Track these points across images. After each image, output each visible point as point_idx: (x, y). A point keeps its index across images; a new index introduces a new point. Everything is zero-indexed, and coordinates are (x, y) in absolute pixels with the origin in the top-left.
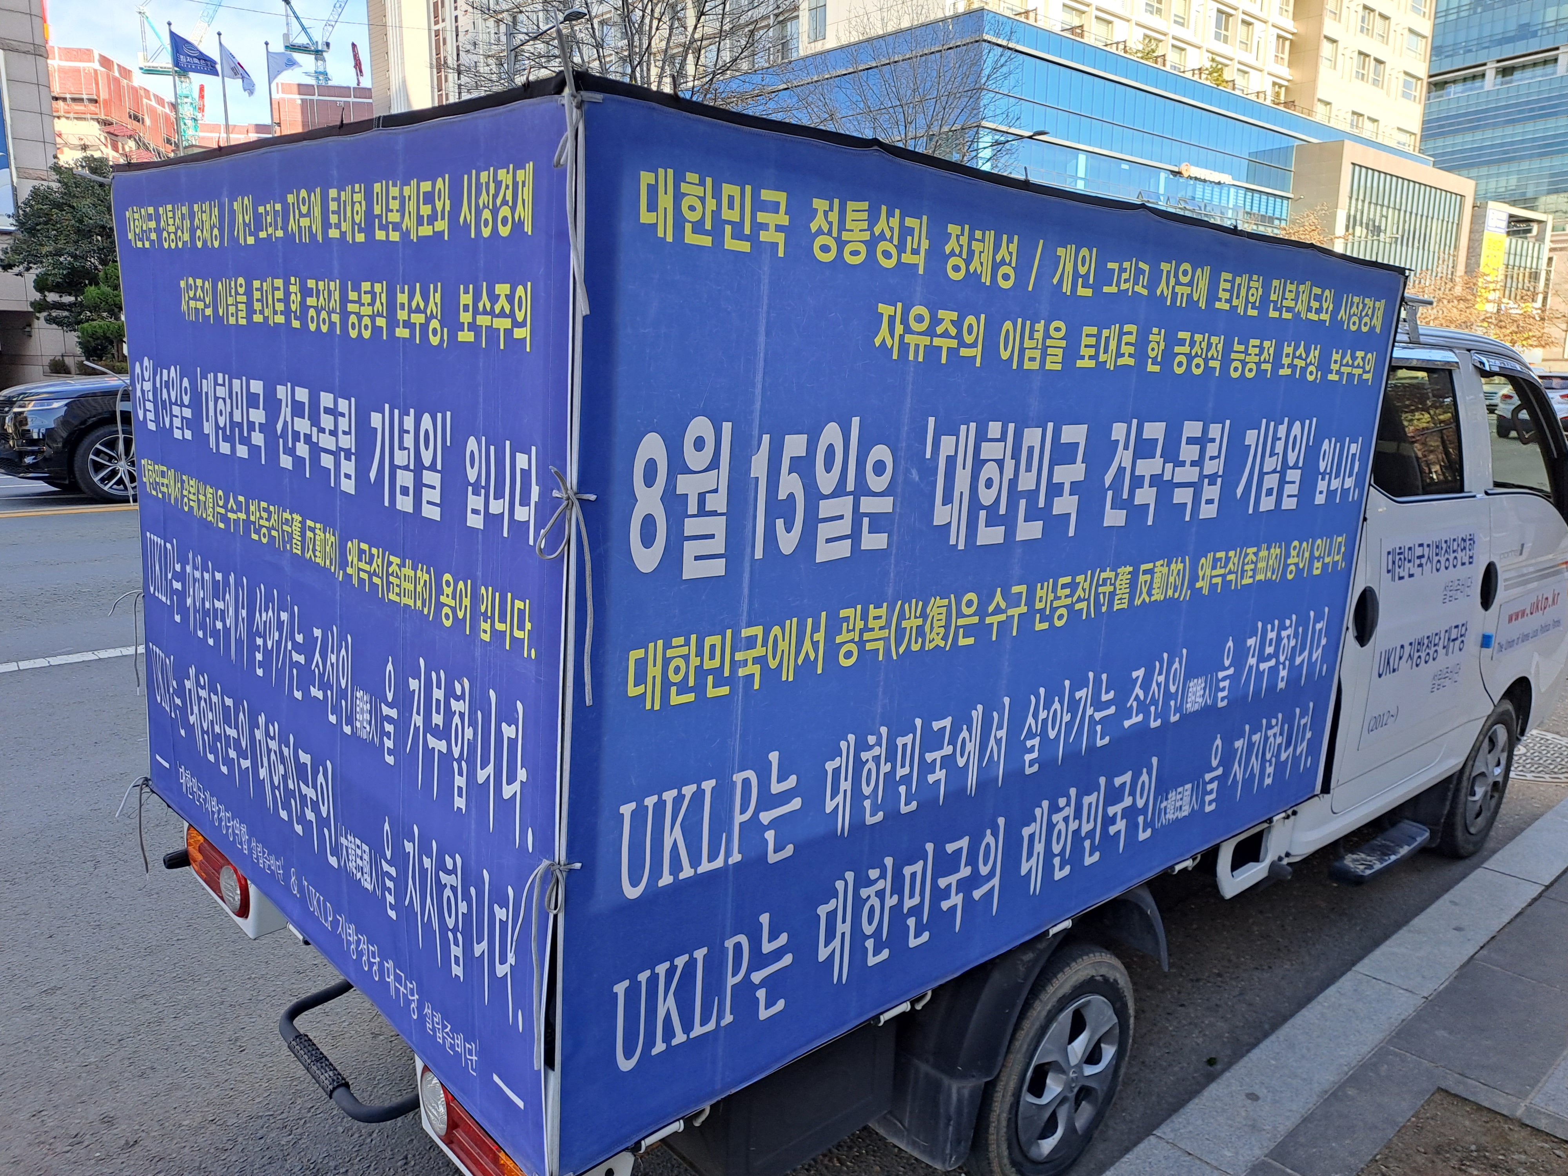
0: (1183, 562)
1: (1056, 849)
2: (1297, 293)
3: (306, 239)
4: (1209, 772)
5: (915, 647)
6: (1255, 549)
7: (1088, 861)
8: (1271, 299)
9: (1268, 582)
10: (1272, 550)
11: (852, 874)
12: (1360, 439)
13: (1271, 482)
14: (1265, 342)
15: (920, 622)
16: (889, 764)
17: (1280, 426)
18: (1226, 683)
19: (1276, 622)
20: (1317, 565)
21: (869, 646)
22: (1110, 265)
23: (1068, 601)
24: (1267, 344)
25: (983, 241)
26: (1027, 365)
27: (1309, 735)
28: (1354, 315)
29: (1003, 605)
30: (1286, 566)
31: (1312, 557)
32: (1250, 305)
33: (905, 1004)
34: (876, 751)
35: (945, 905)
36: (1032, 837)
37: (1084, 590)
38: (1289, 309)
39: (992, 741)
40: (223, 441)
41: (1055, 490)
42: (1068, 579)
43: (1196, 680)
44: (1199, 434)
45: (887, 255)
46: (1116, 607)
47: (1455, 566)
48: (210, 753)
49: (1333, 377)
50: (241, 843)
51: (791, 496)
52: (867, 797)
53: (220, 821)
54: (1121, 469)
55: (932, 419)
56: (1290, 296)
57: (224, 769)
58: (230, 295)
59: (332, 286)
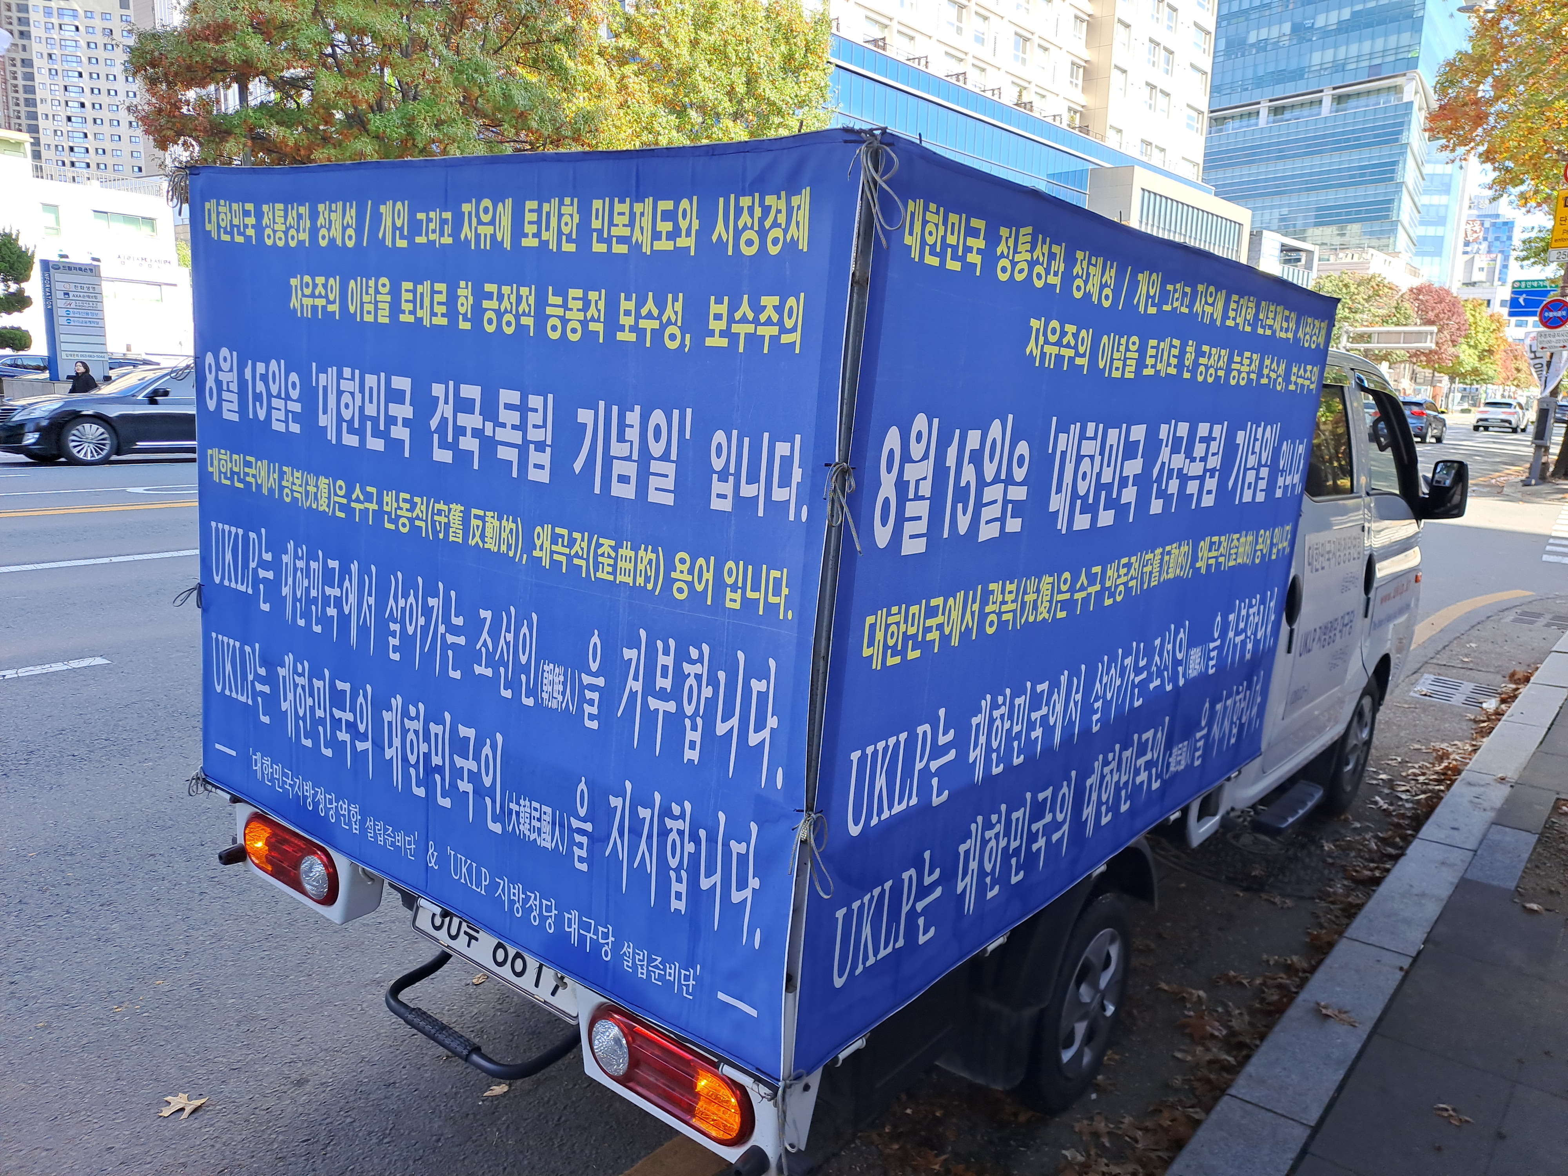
0: (1189, 546)
1: (1104, 797)
2: (1275, 315)
3: (486, 247)
4: (1199, 731)
5: (1031, 619)
6: (1237, 536)
7: (1123, 808)
8: (1260, 317)
9: (1244, 564)
10: (1248, 537)
11: (981, 818)
12: (1304, 441)
13: (1251, 476)
15: (1035, 596)
16: (1009, 722)
17: (1258, 430)
18: (1214, 654)
19: (1247, 600)
20: (1274, 550)
21: (1005, 617)
22: (1168, 289)
23: (1124, 579)
24: (1255, 356)
25: (1095, 266)
26: (1116, 374)
27: (1259, 700)
28: (1308, 333)
29: (1086, 584)
30: (1256, 551)
31: (1272, 545)
32: (1247, 323)
33: (1003, 937)
34: (1002, 710)
35: (1035, 847)
36: (1091, 787)
37: (1135, 570)
38: (1271, 327)
39: (1072, 703)
40: (349, 433)
42: (1125, 560)
43: (1194, 650)
44: (1207, 435)
45: (1039, 276)
46: (1152, 584)
48: (306, 738)
49: (1292, 387)
50: (349, 824)
51: (968, 482)
52: (994, 751)
53: (316, 804)
54: (1163, 464)
55: (1055, 419)
56: (1271, 315)
57: (328, 752)
58: (367, 294)
59: (524, 291)
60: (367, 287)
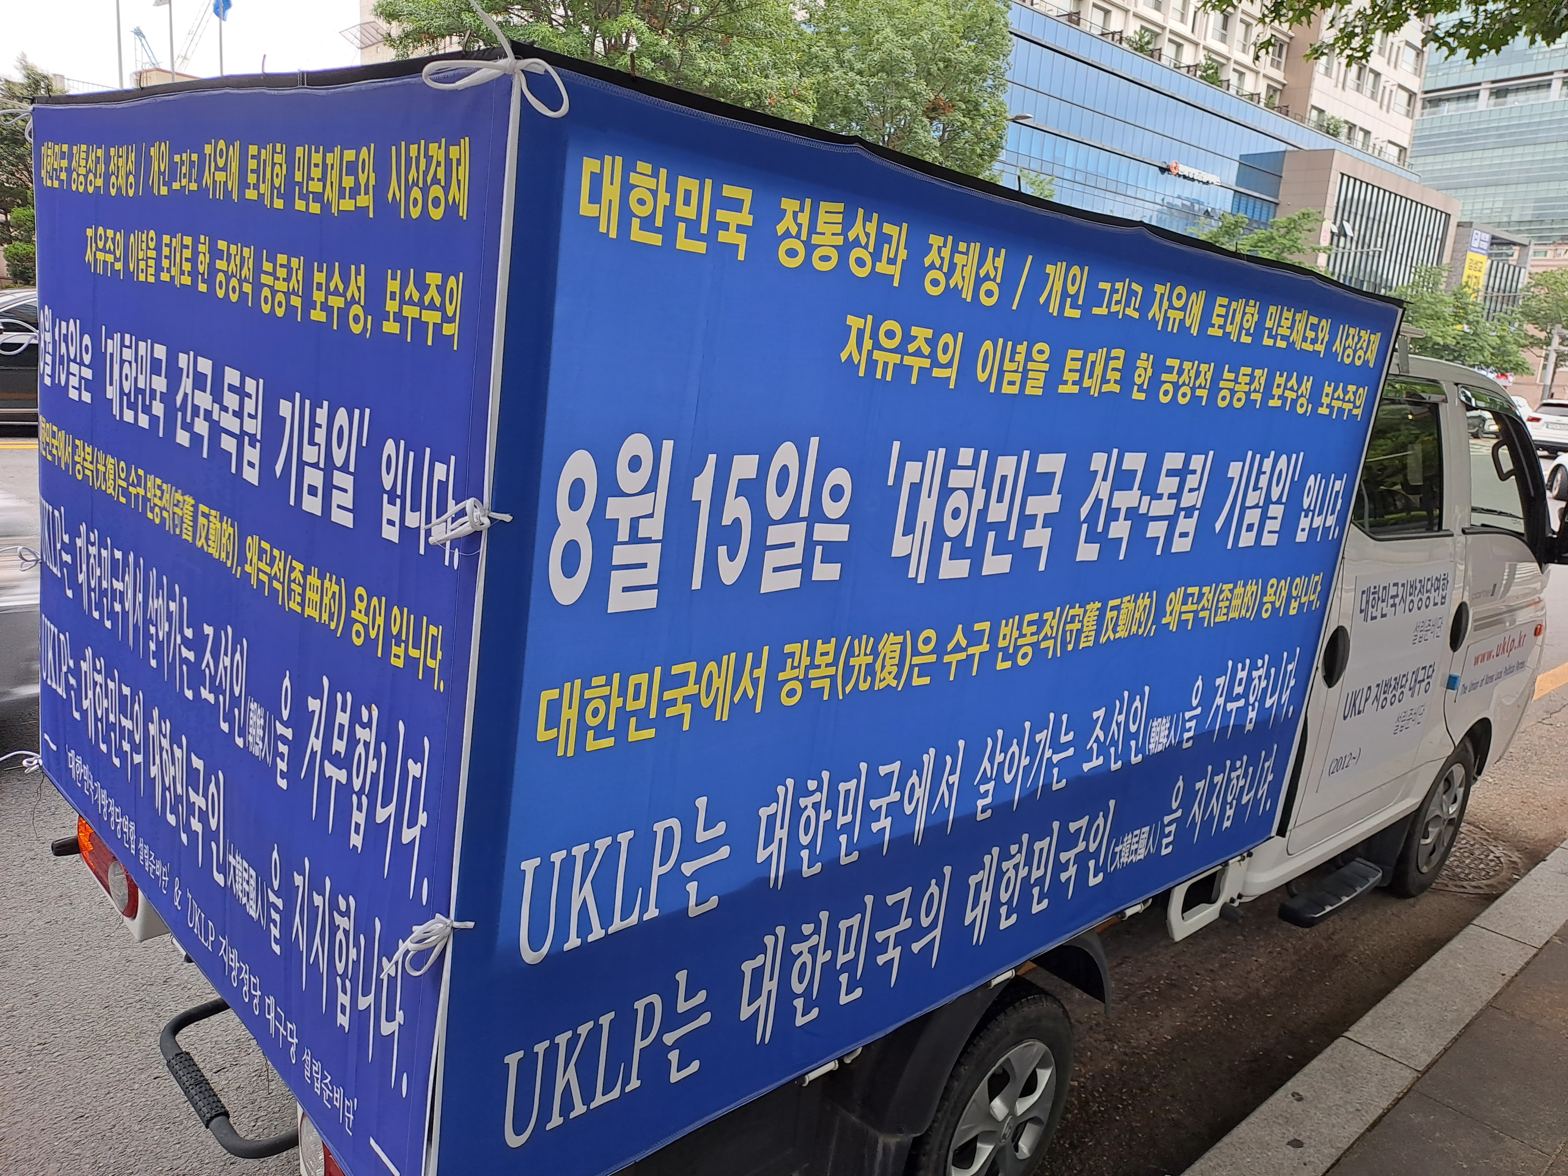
0: (1151, 598)
1: (1004, 897)
2: (1294, 321)
3: (220, 195)
4: (1168, 814)
5: (864, 687)
6: (1231, 586)
7: (1036, 909)
8: (1267, 326)
9: (1242, 619)
10: (1248, 587)
11: (783, 928)
12: (1345, 476)
13: (1253, 517)
14: (1256, 371)
15: (870, 659)
16: (830, 811)
17: (1266, 460)
18: (1193, 724)
19: (1248, 661)
20: (1293, 604)
21: (814, 685)
22: (1102, 285)
24: (1258, 372)
25: (966, 253)
26: (1006, 389)
27: (1270, 777)
28: (1349, 347)
29: (964, 643)
30: (1262, 604)
32: (1244, 332)
33: (833, 1063)
34: (816, 797)
35: (881, 960)
36: (979, 885)
37: (1052, 628)
38: (1284, 338)
39: (944, 787)
40: (128, 408)
41: (1027, 522)
42: (1035, 616)
43: (1160, 720)
44: (1180, 467)
46: (1082, 645)
47: (1427, 607)
48: (103, 743)
49: (1323, 411)
50: (129, 842)
51: (737, 522)
52: (805, 847)
53: (109, 816)
54: (1098, 502)
55: (897, 443)
56: (1286, 323)
57: (117, 762)
58: (141, 249)
59: (246, 252)
60: (142, 241)
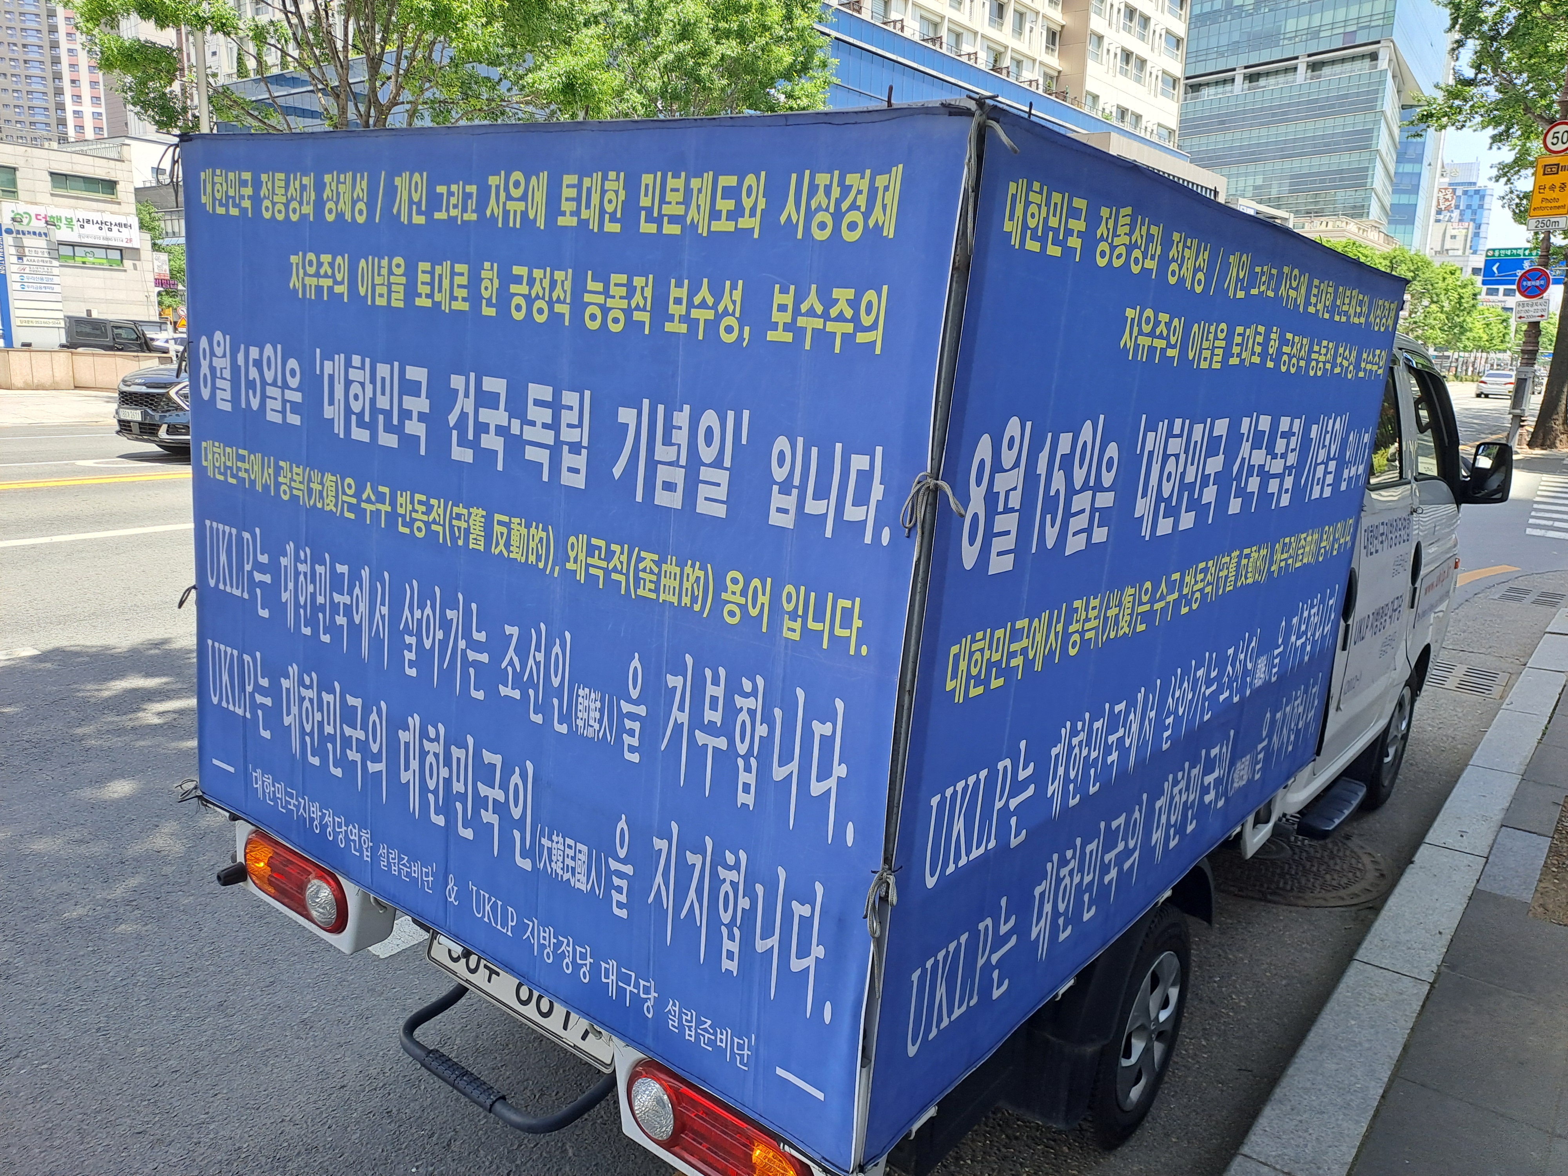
0: (1267, 548)
1: (1173, 819)
2: (1351, 300)
3: (516, 224)
4: (1260, 743)
5: (1112, 635)
7: (1190, 828)
8: (1337, 304)
9: (1309, 564)
10: (1314, 535)
11: (1057, 855)
14: (1330, 343)
15: (1117, 610)
16: (1087, 748)
17: (1329, 422)
18: (1278, 660)
19: (1309, 601)
20: (1336, 546)
21: (1088, 636)
22: (1257, 269)
23: (1200, 586)
24: (1331, 345)
25: (1190, 248)
26: (1204, 365)
27: (1316, 703)
28: (1378, 316)
29: (1165, 593)
30: (1320, 549)
31: (1335, 540)
32: (1326, 309)
33: (1072, 979)
34: (1081, 736)
35: (1107, 879)
36: (1161, 809)
37: (1212, 575)
38: (1346, 313)
39: (1147, 722)
40: (359, 427)
42: (1202, 565)
43: (1262, 658)
44: (1288, 428)
45: (1136, 261)
46: (1228, 589)
47: (1400, 544)
48: (313, 755)
49: (1360, 375)
50: (360, 850)
51: (1058, 493)
52: (1072, 781)
53: (324, 827)
54: (1243, 461)
55: (1144, 416)
56: (1347, 300)
57: (338, 772)
58: (379, 275)
59: (559, 275)
60: (380, 267)
